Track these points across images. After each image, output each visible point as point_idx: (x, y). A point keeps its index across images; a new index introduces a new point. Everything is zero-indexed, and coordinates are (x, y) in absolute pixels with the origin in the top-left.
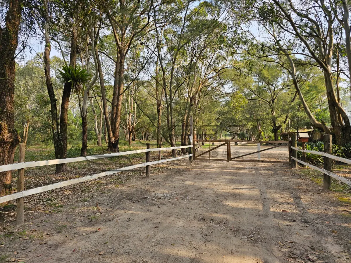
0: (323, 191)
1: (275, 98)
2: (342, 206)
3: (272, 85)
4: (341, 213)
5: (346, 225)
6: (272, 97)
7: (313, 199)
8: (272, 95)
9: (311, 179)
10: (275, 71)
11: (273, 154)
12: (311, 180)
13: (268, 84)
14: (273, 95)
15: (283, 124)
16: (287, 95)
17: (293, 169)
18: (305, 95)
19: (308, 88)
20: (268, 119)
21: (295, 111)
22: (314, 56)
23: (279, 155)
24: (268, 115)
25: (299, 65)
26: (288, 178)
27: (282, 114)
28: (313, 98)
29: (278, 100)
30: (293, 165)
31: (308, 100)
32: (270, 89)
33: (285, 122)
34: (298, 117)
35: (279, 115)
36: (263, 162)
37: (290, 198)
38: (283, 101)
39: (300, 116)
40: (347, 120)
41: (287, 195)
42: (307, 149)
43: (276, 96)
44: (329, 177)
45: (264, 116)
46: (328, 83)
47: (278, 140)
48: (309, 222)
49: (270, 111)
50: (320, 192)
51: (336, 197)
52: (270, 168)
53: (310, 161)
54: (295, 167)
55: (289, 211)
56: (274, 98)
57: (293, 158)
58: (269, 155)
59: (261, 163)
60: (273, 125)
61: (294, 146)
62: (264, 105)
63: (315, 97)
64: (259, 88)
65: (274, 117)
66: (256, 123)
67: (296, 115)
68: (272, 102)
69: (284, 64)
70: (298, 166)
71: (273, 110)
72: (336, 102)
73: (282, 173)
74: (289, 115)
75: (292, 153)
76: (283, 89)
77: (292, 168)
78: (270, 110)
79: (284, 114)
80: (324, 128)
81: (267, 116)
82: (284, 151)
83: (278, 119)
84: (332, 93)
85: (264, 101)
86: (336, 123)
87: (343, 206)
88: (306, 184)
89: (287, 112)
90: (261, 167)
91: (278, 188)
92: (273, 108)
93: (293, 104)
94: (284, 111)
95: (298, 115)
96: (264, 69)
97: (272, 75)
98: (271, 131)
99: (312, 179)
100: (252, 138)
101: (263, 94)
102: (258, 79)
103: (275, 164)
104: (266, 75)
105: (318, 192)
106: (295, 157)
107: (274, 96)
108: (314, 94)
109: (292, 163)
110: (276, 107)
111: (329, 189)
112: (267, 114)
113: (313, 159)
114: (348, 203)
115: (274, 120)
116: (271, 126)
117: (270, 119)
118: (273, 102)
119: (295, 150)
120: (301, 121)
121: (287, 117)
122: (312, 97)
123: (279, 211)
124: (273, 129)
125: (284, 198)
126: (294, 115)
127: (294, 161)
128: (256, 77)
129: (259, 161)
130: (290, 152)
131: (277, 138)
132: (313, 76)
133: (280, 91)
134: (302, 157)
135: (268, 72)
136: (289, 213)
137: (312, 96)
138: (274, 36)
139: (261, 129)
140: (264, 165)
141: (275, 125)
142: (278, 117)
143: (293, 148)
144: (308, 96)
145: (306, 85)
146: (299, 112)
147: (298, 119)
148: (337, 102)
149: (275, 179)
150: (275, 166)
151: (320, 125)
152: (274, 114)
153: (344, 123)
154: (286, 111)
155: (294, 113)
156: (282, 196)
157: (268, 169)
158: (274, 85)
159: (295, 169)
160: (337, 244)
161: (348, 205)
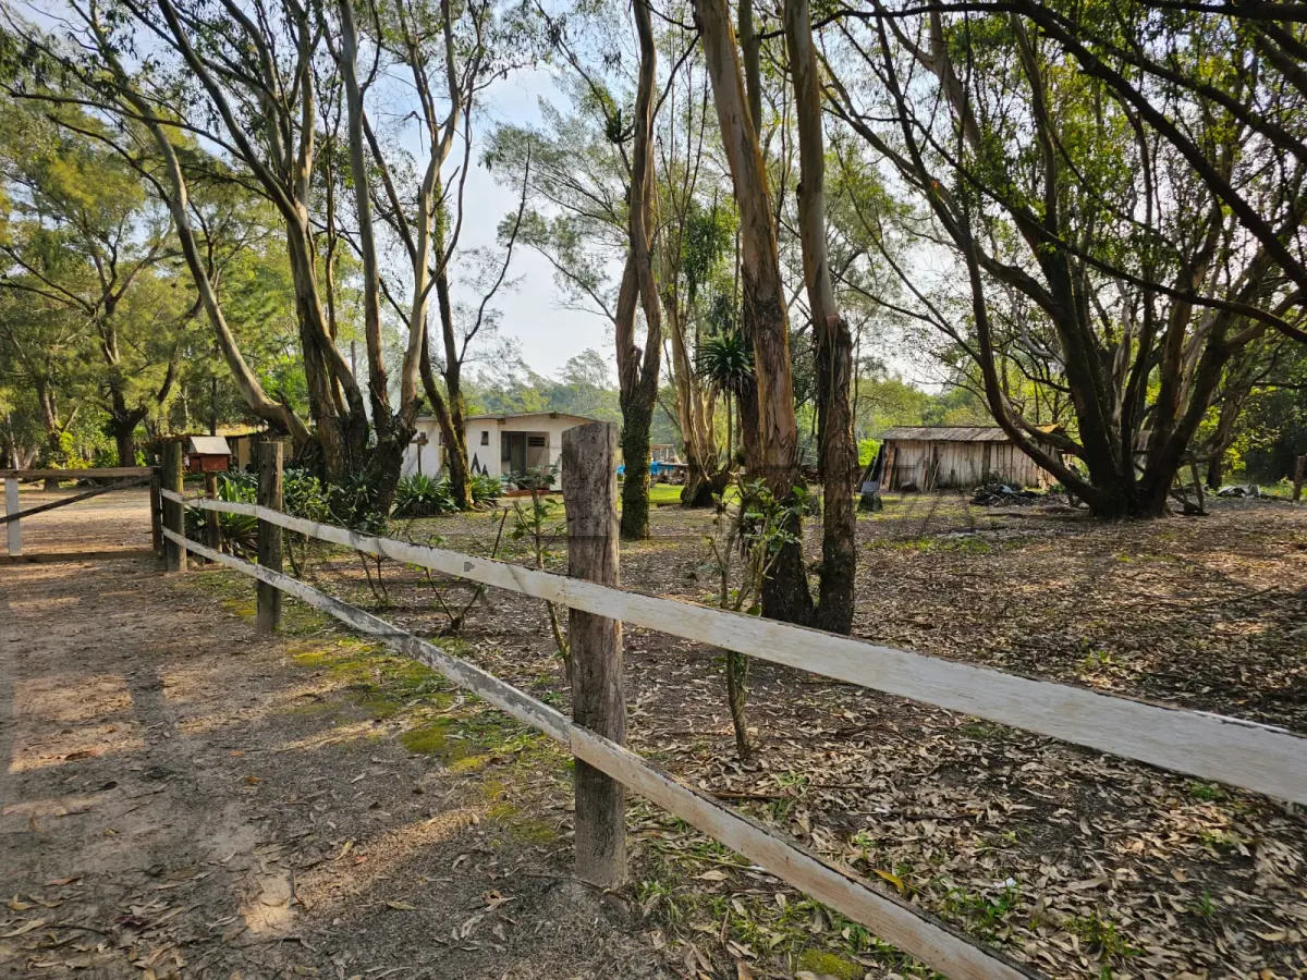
0: (254, 641)
1: (119, 295)
2: (303, 680)
3: (104, 237)
4: (291, 707)
5: (294, 745)
6: (107, 289)
7: (212, 679)
8: (103, 280)
9: (224, 604)
10: (111, 179)
11: (102, 523)
12: (226, 609)
13: (87, 228)
14: (108, 279)
15: (152, 404)
16: (170, 291)
17: (168, 575)
18: (238, 300)
19: (252, 275)
20: (86, 379)
21: (200, 355)
22: (249, 158)
23: (128, 525)
24: (88, 362)
25: (204, 177)
26: (136, 616)
27: (149, 364)
28: (267, 315)
29: (134, 304)
30: (170, 560)
31: (247, 319)
32: (93, 250)
33: (161, 397)
34: (214, 380)
35: (135, 363)
36: (32, 559)
37: (120, 696)
38: (155, 309)
39: (219, 375)
40: (356, 398)
41: (108, 686)
42: (225, 499)
43: (124, 287)
44: (275, 590)
45: (70, 366)
46: (300, 267)
47: (133, 463)
48: (171, 772)
49: (96, 346)
50: (241, 647)
51: (290, 654)
52: (66, 584)
53: (236, 541)
54: (176, 567)
55: (101, 750)
56: (114, 292)
57: (167, 532)
58: (82, 531)
59: (30, 568)
60: (111, 405)
61: (173, 489)
62: (69, 317)
63: (274, 310)
64: (43, 237)
65: (115, 370)
66: (33, 392)
67: (205, 369)
68: (102, 310)
69: (142, 158)
70: (188, 563)
71: (110, 345)
72: (323, 334)
73: (118, 597)
74: (181, 367)
75: (165, 513)
76: (150, 261)
77: (166, 570)
78: (96, 341)
79: (158, 362)
80: (287, 422)
81: (82, 363)
82: (135, 510)
83: (131, 379)
84: (310, 303)
85: (68, 298)
86: (323, 405)
87: (305, 680)
88: (201, 628)
89: (172, 357)
90: (24, 584)
91: (78, 662)
92: (110, 334)
93: (192, 325)
94: (158, 352)
95: (213, 370)
96: (62, 158)
97: (100, 195)
98: (102, 430)
99: (230, 604)
100: (17, 460)
101: (63, 269)
102: (37, 199)
103: (97, 566)
104: (68, 188)
105: (235, 650)
106: (176, 530)
107: (112, 285)
108: (269, 298)
109: (165, 553)
110: (125, 330)
111: (273, 629)
112: (85, 357)
113: (247, 532)
114: (321, 668)
115: (116, 383)
116: (104, 406)
117: (97, 380)
118: (110, 309)
119: (177, 506)
120: (224, 394)
121: (170, 376)
122: (262, 311)
123: (54, 763)
124: (113, 422)
125: (92, 698)
126: (199, 371)
127: (173, 548)
128: (23, 187)
129: (14, 561)
130: (156, 512)
131: (128, 460)
132: (265, 235)
133: (140, 266)
134: (205, 526)
135: (79, 176)
136: (99, 758)
137: (263, 306)
138: (93, 25)
139: (56, 422)
140: (43, 576)
141: (123, 403)
142: (134, 374)
143: (167, 494)
144: (247, 304)
145: (246, 265)
146: (216, 359)
147: (214, 386)
148: (328, 335)
149: (77, 628)
150: (94, 573)
151: (275, 409)
152: (117, 359)
153: (347, 408)
154: (170, 353)
155: (196, 363)
156: (88, 691)
157: (58, 590)
158: (112, 239)
159: (175, 574)
160: (250, 821)
161: (320, 672)
